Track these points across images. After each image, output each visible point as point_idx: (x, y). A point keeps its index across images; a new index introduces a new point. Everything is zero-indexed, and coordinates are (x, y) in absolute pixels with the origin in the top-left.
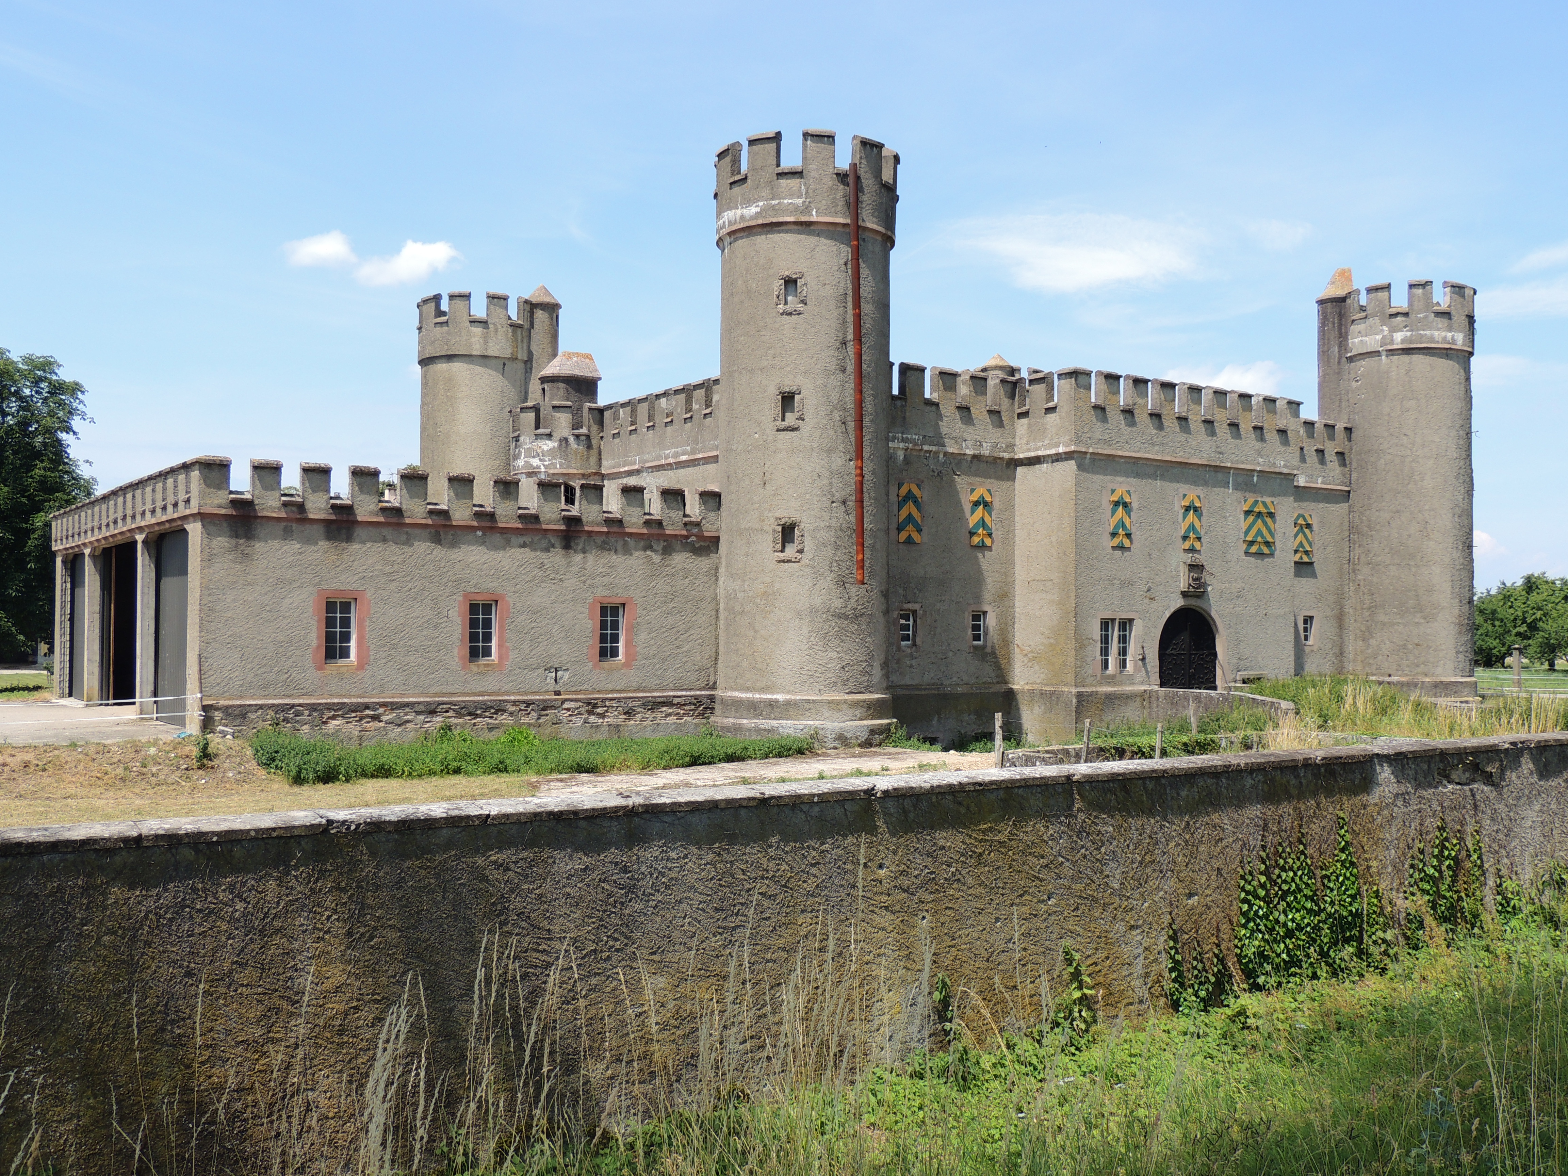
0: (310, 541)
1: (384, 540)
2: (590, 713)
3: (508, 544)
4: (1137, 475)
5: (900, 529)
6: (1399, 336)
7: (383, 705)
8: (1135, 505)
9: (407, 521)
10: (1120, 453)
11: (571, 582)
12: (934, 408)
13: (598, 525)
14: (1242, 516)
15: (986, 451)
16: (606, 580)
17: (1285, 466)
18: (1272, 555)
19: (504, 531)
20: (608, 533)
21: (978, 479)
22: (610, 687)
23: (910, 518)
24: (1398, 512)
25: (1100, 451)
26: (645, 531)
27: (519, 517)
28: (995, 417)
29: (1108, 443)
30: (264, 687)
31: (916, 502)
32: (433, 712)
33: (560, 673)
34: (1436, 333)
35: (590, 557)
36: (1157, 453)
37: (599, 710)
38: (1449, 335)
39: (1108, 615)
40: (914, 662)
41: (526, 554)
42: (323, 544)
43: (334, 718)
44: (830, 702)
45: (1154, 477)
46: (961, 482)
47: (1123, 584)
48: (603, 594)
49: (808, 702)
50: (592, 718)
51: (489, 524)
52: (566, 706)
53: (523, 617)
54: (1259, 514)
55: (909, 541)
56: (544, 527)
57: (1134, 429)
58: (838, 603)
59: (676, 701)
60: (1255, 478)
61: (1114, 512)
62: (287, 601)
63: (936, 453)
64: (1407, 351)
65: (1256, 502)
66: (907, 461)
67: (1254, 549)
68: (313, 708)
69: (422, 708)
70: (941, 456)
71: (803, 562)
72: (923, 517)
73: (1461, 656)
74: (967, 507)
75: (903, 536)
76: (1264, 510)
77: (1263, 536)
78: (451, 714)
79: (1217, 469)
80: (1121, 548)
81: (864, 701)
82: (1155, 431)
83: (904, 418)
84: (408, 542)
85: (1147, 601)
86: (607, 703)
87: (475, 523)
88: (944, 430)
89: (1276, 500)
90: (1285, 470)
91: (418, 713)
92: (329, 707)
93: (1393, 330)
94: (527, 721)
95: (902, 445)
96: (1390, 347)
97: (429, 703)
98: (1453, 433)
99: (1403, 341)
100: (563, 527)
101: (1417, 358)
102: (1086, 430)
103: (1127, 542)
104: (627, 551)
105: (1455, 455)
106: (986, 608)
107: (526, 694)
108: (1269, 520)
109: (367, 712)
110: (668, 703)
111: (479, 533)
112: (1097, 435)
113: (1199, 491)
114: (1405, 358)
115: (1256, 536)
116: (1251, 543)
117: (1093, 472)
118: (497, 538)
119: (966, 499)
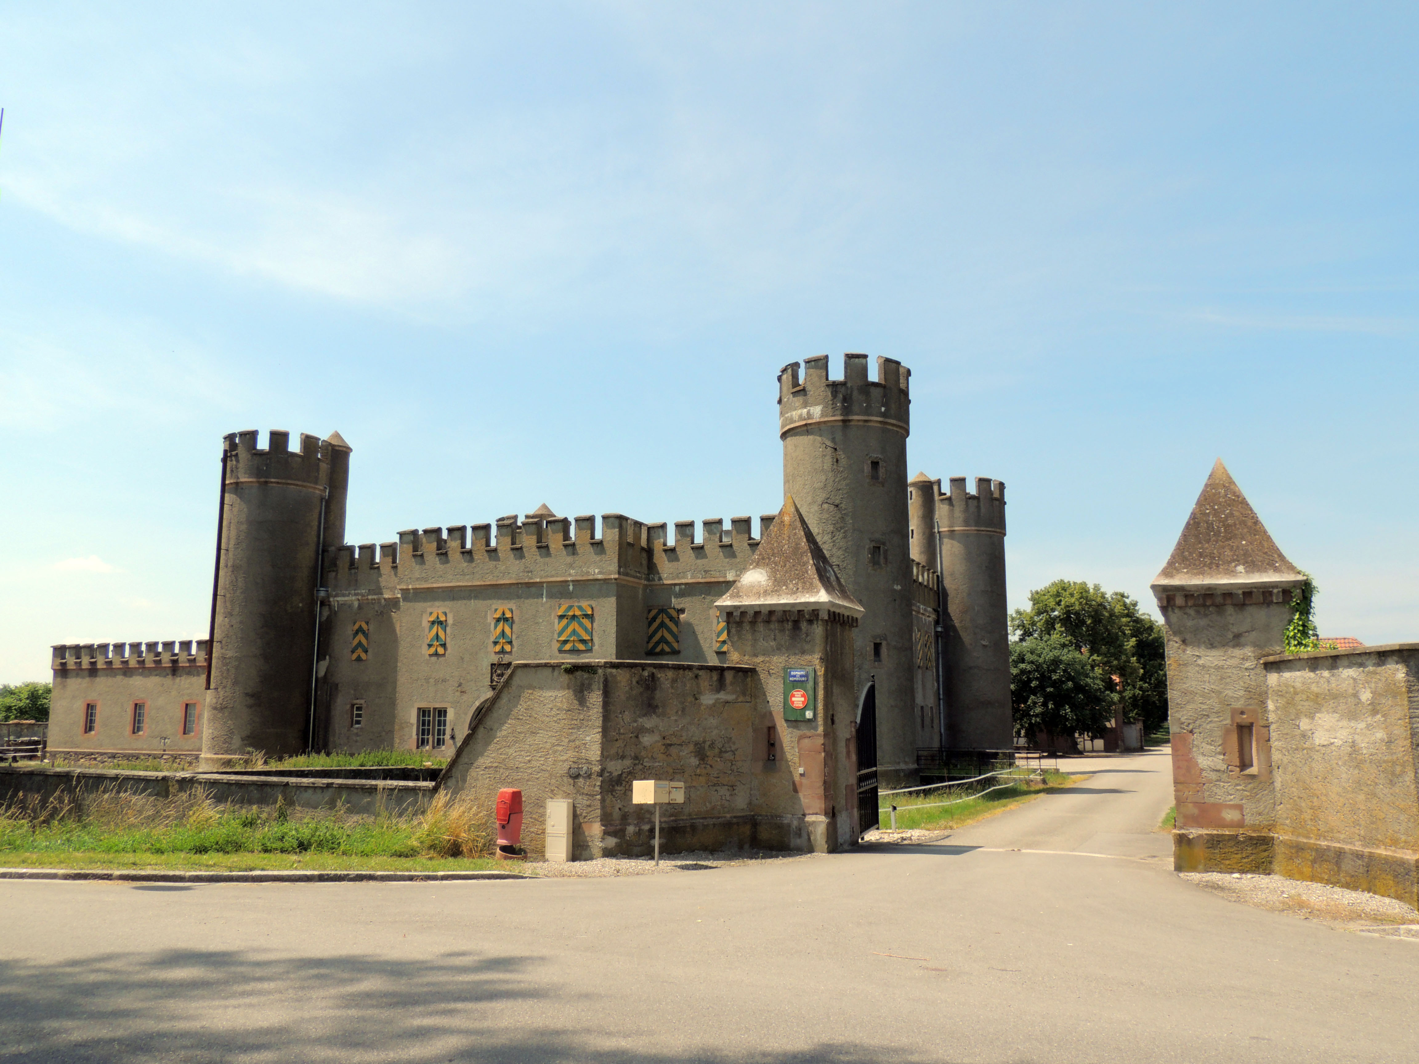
0: (83, 678)
1: (107, 676)
3: (151, 675)
4: (454, 599)
5: (353, 652)
7: (98, 753)
8: (450, 621)
9: (114, 667)
10: (435, 585)
11: (174, 693)
12: (376, 570)
13: (185, 662)
14: (556, 621)
16: (189, 691)
17: (600, 573)
18: (590, 650)
19: (149, 669)
20: (190, 666)
22: (187, 748)
23: (360, 644)
25: (418, 586)
26: (205, 664)
27: (154, 661)
29: (426, 580)
30: (65, 743)
31: (364, 632)
32: (114, 757)
33: (166, 740)
35: (183, 679)
36: (469, 580)
39: (423, 705)
40: (358, 738)
41: (158, 679)
42: (87, 679)
43: (82, 758)
45: (469, 598)
47: (437, 681)
48: (186, 699)
51: (142, 666)
53: (154, 711)
54: (574, 617)
55: (359, 659)
56: (163, 665)
57: (448, 565)
60: (571, 588)
61: (430, 629)
62: (75, 706)
63: (379, 599)
65: (570, 607)
66: (360, 607)
67: (568, 647)
68: (76, 753)
69: (110, 755)
70: (383, 601)
72: (368, 644)
75: (354, 656)
76: (578, 613)
77: (579, 635)
78: (120, 759)
79: (528, 585)
80: (436, 654)
82: (466, 564)
83: (356, 580)
84: (115, 676)
85: (458, 694)
86: (181, 757)
87: (137, 666)
88: (382, 584)
89: (593, 603)
90: (600, 577)
91: (109, 758)
92: (80, 753)
95: (354, 598)
97: (113, 753)
100: (171, 665)
102: (406, 573)
103: (441, 651)
104: (198, 676)
107: (151, 750)
108: (586, 622)
109: (93, 756)
111: (141, 670)
113: (512, 604)
115: (570, 636)
116: (565, 642)
117: (415, 602)
118: (147, 672)
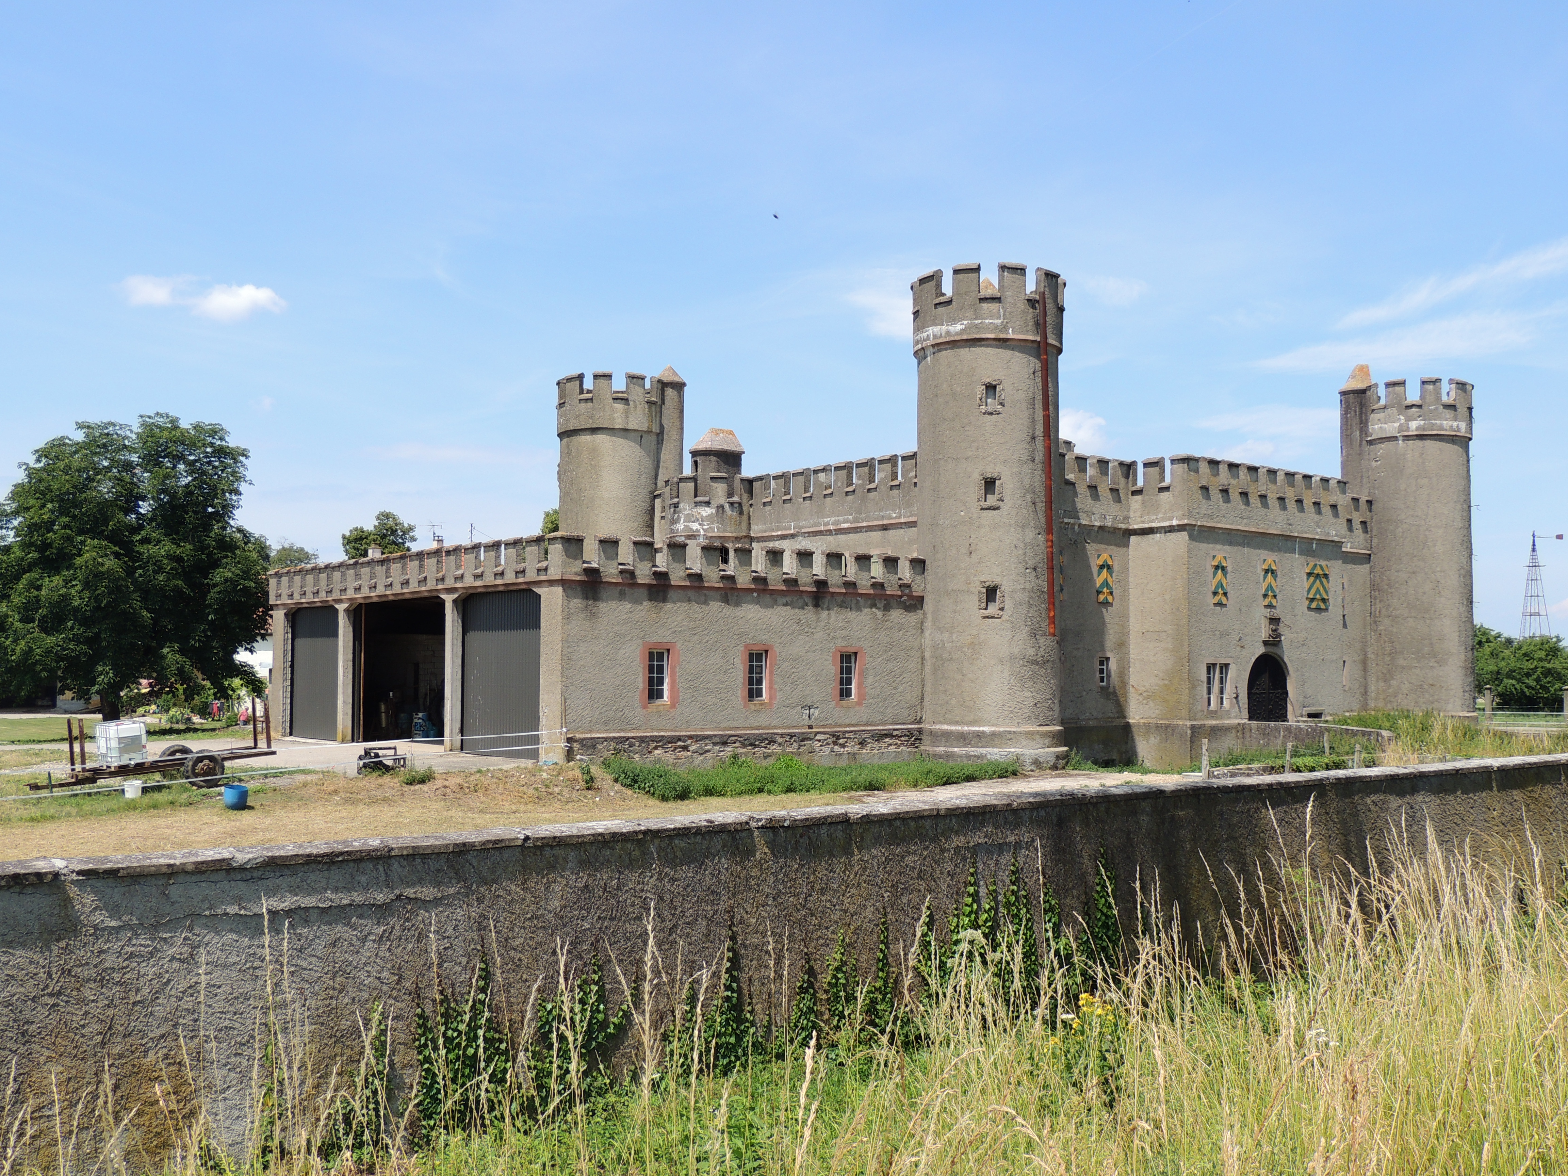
0: (637, 601)
1: (689, 600)
2: (835, 743)
3: (775, 603)
4: (1231, 544)
6: (1413, 425)
7: (691, 737)
8: (1229, 569)
9: (706, 585)
10: (1219, 525)
11: (820, 635)
12: (1071, 487)
13: (838, 587)
14: (1305, 577)
15: (1109, 524)
16: (844, 633)
17: (1336, 535)
18: (1326, 610)
19: (773, 592)
20: (846, 593)
21: (1103, 546)
22: (847, 722)
24: (1414, 573)
25: (1205, 524)
26: (872, 592)
27: (785, 581)
28: (1115, 494)
29: (1210, 517)
30: (606, 723)
32: (725, 743)
33: (812, 711)
34: (1445, 423)
35: (833, 613)
36: (1246, 525)
37: (841, 741)
38: (1455, 424)
39: (1211, 660)
41: (786, 612)
42: (647, 604)
43: (656, 748)
44: (1027, 733)
45: (1242, 545)
46: (1091, 548)
47: (1222, 635)
48: (841, 644)
49: (1010, 732)
50: (836, 748)
51: (762, 587)
52: (818, 738)
53: (786, 664)
54: (1318, 575)
56: (801, 589)
57: (1229, 505)
58: (1032, 651)
59: (895, 733)
60: (1315, 546)
61: (1215, 574)
62: (622, 651)
63: (1074, 524)
64: (1421, 437)
65: (1315, 565)
67: (1314, 605)
68: (642, 740)
69: (717, 740)
70: (1077, 527)
71: (1003, 618)
73: (1467, 694)
74: (1095, 570)
76: (1321, 572)
77: (1320, 594)
78: (737, 744)
79: (1287, 538)
80: (1220, 604)
81: (1051, 732)
82: (1243, 507)
84: (706, 603)
85: (1238, 648)
86: (847, 735)
87: (753, 586)
88: (1079, 506)
89: (1329, 564)
90: (1336, 539)
91: (715, 744)
92: (653, 739)
93: (1409, 419)
94: (791, 750)
96: (1406, 434)
97: (722, 736)
98: (1459, 507)
99: (1417, 429)
100: (814, 589)
101: (1429, 443)
102: (1195, 507)
103: (1224, 601)
104: (859, 609)
105: (1461, 525)
106: (1108, 655)
107: (789, 728)
108: (1324, 580)
109: (679, 743)
110: (889, 735)
111: (755, 595)
112: (1203, 511)
113: (1275, 556)
114: (1419, 443)
115: (1315, 594)
116: (1312, 600)
117: (1200, 542)
118: (767, 598)
119: (1095, 563)
